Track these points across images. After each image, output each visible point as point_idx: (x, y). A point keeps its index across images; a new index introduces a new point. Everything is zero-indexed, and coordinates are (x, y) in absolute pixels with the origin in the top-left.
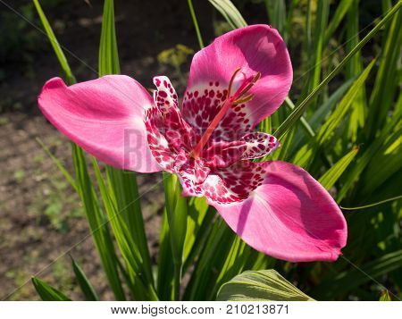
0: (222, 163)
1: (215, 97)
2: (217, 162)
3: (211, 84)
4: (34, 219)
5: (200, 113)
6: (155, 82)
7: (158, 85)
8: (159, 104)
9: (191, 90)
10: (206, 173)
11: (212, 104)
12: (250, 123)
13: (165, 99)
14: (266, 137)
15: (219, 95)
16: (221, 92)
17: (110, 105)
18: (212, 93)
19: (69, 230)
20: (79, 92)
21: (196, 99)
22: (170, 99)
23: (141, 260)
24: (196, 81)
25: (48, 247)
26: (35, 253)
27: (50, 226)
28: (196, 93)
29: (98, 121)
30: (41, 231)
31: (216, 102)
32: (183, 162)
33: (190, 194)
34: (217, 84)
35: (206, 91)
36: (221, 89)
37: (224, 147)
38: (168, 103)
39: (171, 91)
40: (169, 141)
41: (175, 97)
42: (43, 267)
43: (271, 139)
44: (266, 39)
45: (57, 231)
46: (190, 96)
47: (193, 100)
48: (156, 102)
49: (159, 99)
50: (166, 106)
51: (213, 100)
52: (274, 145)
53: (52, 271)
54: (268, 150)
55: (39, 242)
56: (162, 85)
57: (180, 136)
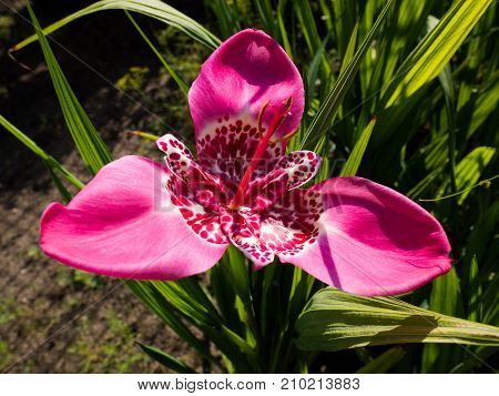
0: (267, 202)
1: (229, 132)
2: (262, 203)
3: (220, 121)
4: (68, 287)
5: (219, 155)
6: (160, 147)
7: (166, 149)
8: (175, 170)
9: (201, 137)
10: (257, 222)
11: (228, 141)
12: (278, 145)
13: (180, 161)
14: (302, 155)
15: (233, 128)
16: (234, 124)
17: (128, 203)
18: (224, 129)
19: (105, 284)
20: (83, 206)
21: (209, 144)
22: (184, 157)
23: (206, 310)
24: (202, 125)
25: (92, 306)
26: (85, 318)
27: (86, 288)
28: (208, 137)
29: (122, 229)
30: (79, 295)
31: (232, 137)
32: (231, 223)
33: (264, 264)
34: (227, 119)
35: (217, 130)
36: (232, 121)
37: (263, 184)
38: (184, 163)
39: (181, 147)
40: (203, 204)
41: (186, 152)
42: (97, 327)
43: (310, 156)
44: (254, 44)
45: (95, 289)
46: (202, 143)
47: (207, 146)
48: (171, 169)
49: (172, 164)
50: (183, 168)
51: (227, 136)
52: (317, 161)
53: (107, 328)
54: (313, 170)
55: (83, 306)
56: (169, 146)
57: (211, 193)
